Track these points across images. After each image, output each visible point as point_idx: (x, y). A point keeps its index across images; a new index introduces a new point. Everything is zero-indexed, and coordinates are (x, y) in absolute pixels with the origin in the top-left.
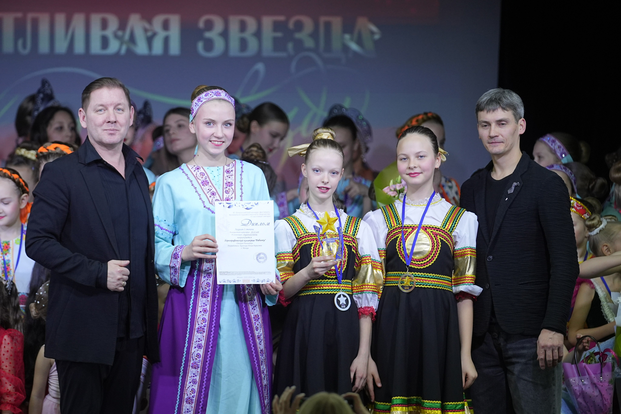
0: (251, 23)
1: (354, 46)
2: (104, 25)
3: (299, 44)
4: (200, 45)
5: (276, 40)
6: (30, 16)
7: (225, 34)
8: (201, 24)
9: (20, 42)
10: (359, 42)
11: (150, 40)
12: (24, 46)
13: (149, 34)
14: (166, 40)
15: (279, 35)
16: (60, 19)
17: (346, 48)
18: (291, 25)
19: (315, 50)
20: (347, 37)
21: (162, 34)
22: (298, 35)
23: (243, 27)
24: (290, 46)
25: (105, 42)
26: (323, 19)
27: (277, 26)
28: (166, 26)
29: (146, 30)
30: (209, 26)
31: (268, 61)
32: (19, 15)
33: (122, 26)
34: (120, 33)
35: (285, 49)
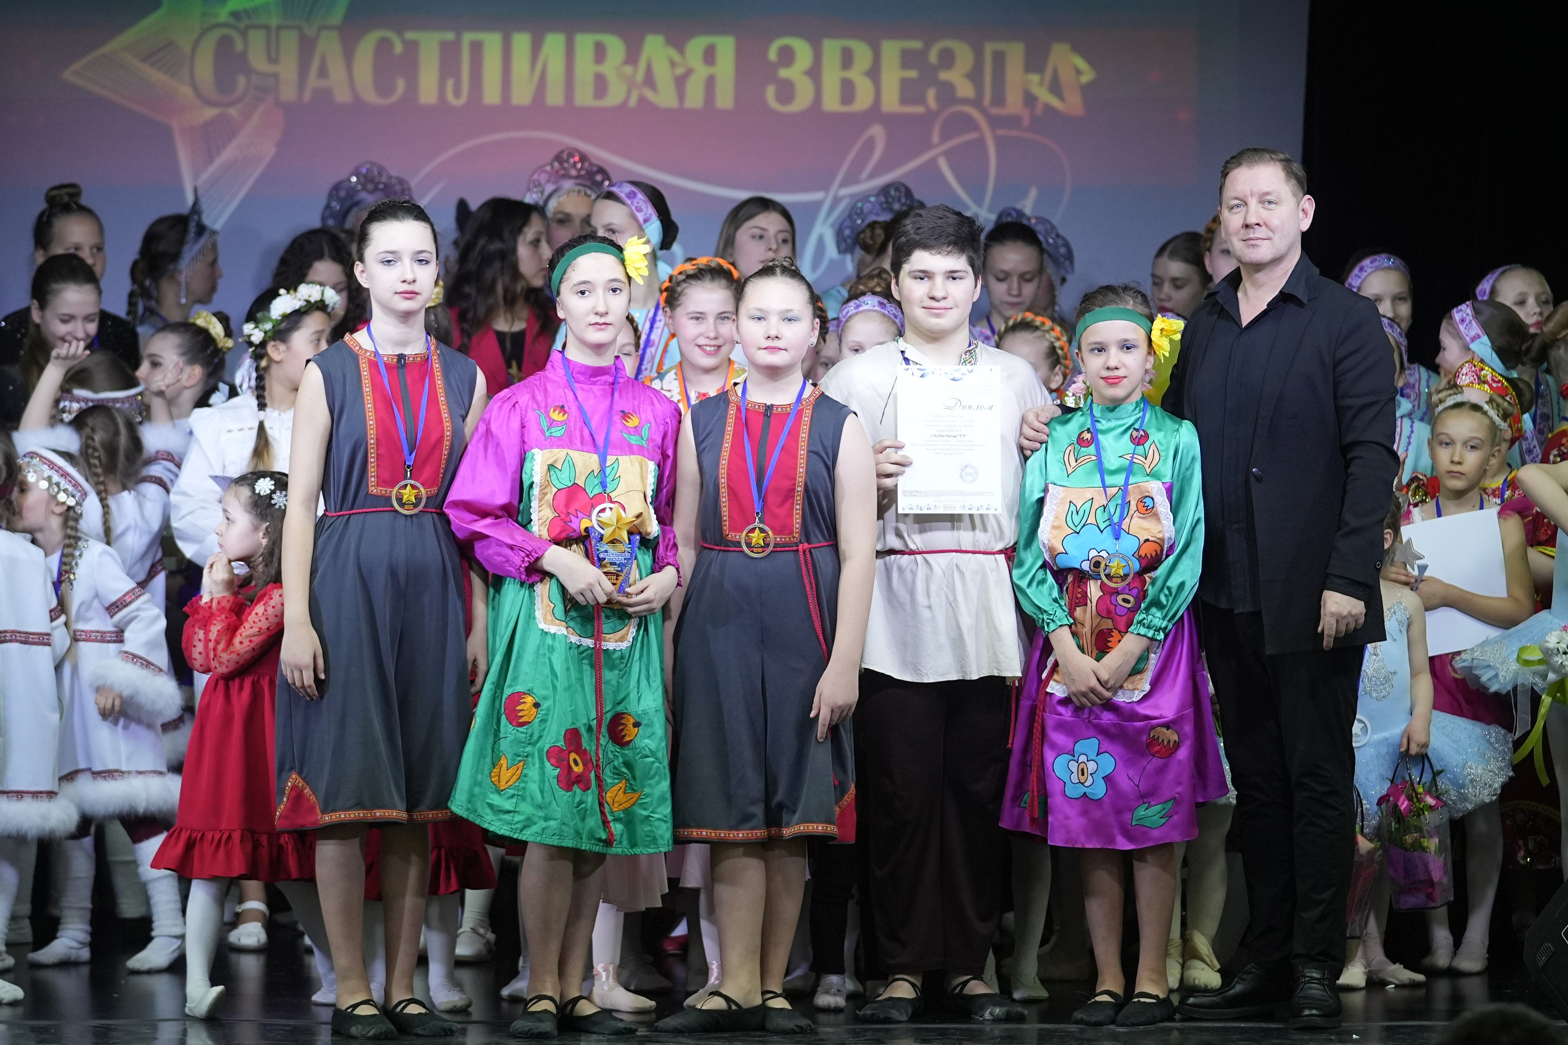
0: (862, 52)
1: (1045, 96)
2: (600, 53)
3: (947, 93)
4: (770, 92)
5: (905, 83)
6: (468, 37)
7: (815, 73)
8: (773, 55)
9: (450, 84)
10: (1056, 88)
11: (680, 82)
12: (457, 93)
13: (680, 71)
14: (711, 82)
15: (913, 74)
16: (522, 41)
17: (1030, 99)
18: (933, 57)
19: (976, 102)
20: (1035, 78)
21: (702, 72)
22: (944, 76)
23: (847, 59)
24: (931, 95)
25: (601, 85)
26: (989, 48)
27: (908, 59)
28: (709, 56)
29: (673, 64)
30: (787, 56)
31: (891, 121)
32: (450, 36)
33: (632, 56)
34: (628, 69)
35: (922, 101)
